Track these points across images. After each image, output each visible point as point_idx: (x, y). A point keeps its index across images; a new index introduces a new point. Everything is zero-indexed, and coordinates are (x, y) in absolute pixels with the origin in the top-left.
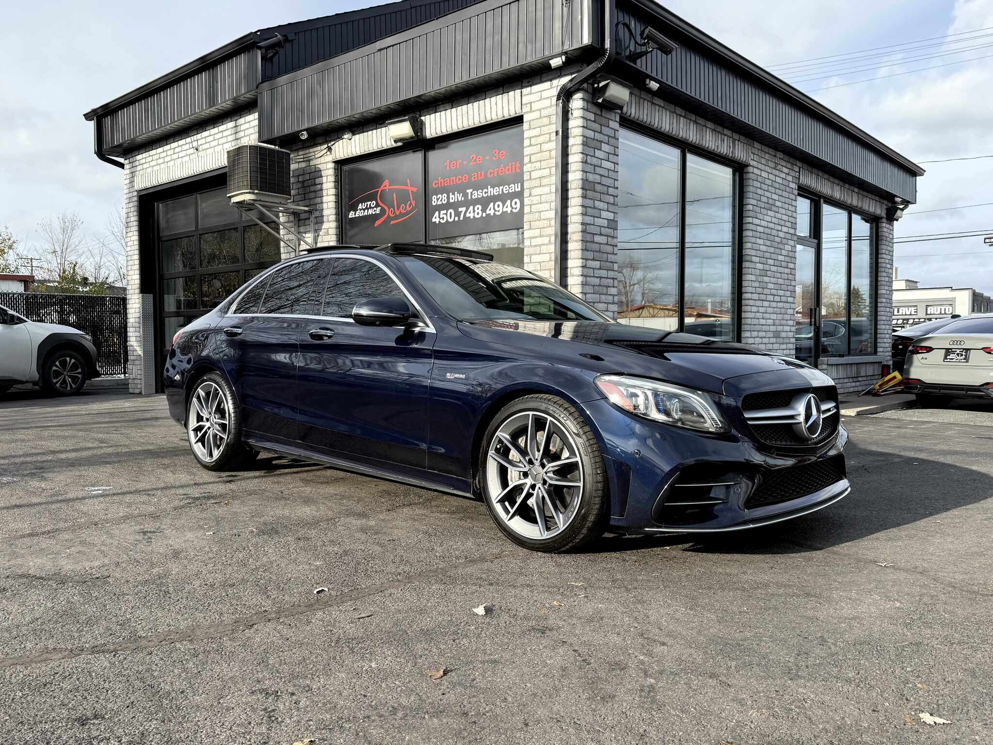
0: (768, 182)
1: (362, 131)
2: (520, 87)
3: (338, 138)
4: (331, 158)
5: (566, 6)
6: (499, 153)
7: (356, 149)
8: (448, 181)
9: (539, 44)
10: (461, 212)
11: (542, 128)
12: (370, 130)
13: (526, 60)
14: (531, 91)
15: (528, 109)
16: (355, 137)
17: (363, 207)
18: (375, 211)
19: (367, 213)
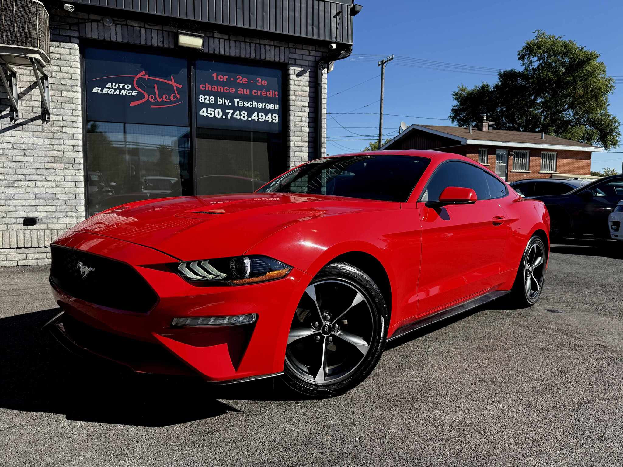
1: (125, 23)
2: (287, 46)
3: (89, 19)
4: (77, 34)
5: (338, 17)
6: (262, 81)
7: (116, 36)
8: (215, 88)
9: (322, 31)
10: (229, 113)
11: (303, 77)
12: (137, 27)
13: (313, 37)
14: (295, 52)
15: (293, 62)
16: (116, 26)
17: (113, 86)
18: (129, 93)
19: (120, 92)
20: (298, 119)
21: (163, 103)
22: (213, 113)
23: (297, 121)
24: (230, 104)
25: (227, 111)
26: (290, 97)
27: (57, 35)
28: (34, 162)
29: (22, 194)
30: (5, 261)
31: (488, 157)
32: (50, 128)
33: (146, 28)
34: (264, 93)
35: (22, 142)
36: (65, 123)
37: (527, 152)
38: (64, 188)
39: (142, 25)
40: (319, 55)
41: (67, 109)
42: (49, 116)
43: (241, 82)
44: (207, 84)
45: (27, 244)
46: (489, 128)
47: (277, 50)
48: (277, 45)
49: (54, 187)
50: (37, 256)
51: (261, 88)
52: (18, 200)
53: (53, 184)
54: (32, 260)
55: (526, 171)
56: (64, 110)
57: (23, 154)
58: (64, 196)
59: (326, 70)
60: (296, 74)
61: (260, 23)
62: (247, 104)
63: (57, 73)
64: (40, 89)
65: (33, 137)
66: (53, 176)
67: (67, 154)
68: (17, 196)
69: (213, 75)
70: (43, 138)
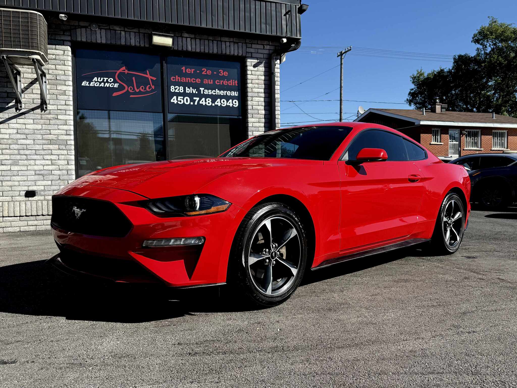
1: (108, 28)
2: (244, 42)
3: (79, 25)
4: (69, 38)
5: (287, 15)
6: (223, 73)
7: (101, 39)
8: (184, 80)
9: (274, 28)
10: (196, 100)
11: (259, 67)
12: (118, 30)
13: (266, 33)
14: (252, 47)
15: (250, 55)
16: (101, 30)
17: (99, 80)
18: (112, 85)
19: (104, 85)
20: (255, 103)
21: (140, 93)
22: (182, 100)
23: (254, 105)
24: (197, 92)
25: (195, 98)
26: (248, 85)
27: (53, 39)
28: (34, 144)
29: (24, 171)
30: (10, 227)
31: (441, 136)
32: (48, 116)
33: (125, 31)
34: (225, 82)
35: (24, 128)
36: (59, 111)
37: (478, 131)
38: (59, 165)
39: (122, 29)
40: (273, 49)
41: (61, 100)
42: (47, 106)
43: (206, 74)
44: (177, 76)
45: (28, 213)
46: (442, 109)
47: (236, 45)
48: (236, 41)
49: (50, 165)
50: (36, 223)
51: (223, 78)
52: (21, 176)
53: (49, 162)
54: (32, 227)
55: (478, 149)
56: (58, 101)
57: (25, 137)
58: (58, 172)
59: (278, 61)
60: (253, 65)
61: (221, 23)
62: (211, 92)
63: (53, 71)
64: (40, 84)
65: (34, 124)
66: (49, 156)
67: (61, 137)
68: (20, 173)
69: (182, 68)
70: (42, 125)
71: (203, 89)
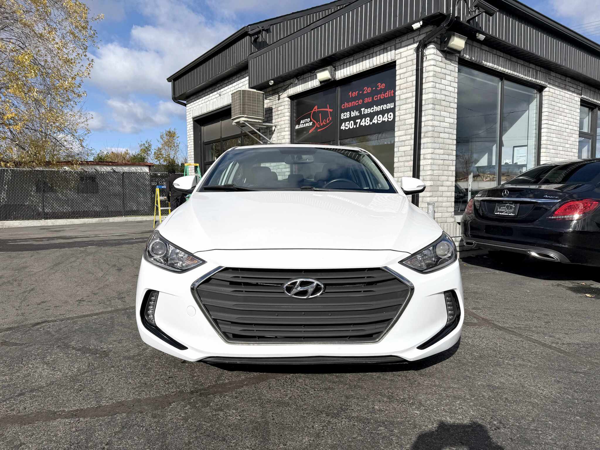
0: (559, 97)
1: (303, 78)
2: (394, 44)
4: (286, 95)
6: (381, 86)
7: (300, 89)
8: (350, 104)
14: (401, 45)
16: (299, 82)
17: (303, 122)
18: (309, 124)
19: (305, 125)
20: (402, 112)
21: (324, 126)
22: (348, 125)
24: (359, 114)
25: (357, 121)
33: (311, 76)
34: (382, 95)
43: (367, 92)
44: (346, 103)
47: (385, 51)
48: (386, 47)
51: (381, 91)
62: (370, 111)
69: (349, 94)
71: (364, 109)
